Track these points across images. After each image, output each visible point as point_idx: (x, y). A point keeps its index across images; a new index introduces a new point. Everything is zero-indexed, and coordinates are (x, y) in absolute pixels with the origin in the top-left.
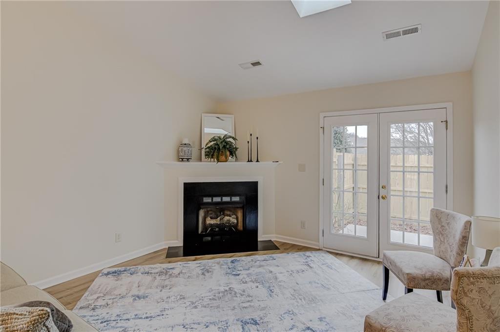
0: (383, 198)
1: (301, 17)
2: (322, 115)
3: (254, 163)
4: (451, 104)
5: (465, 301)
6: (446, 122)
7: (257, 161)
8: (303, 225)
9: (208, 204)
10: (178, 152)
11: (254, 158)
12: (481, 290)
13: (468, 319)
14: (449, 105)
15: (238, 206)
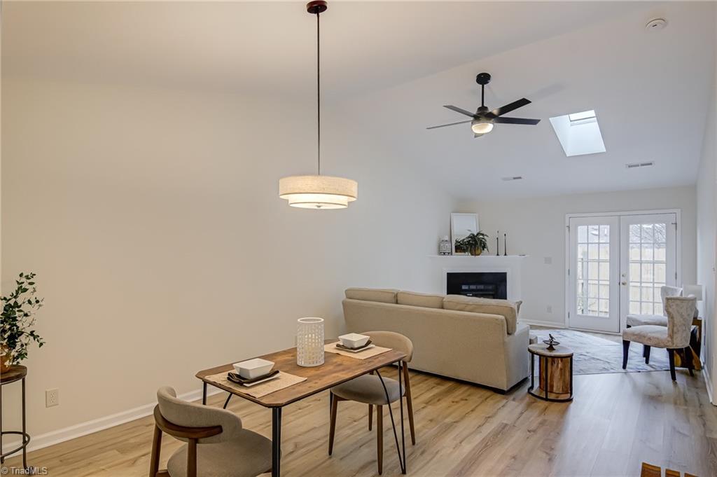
0: (623, 284)
1: (568, 155)
2: (567, 216)
3: (502, 256)
4: (680, 210)
5: (670, 310)
6: (676, 224)
7: (505, 255)
8: (549, 309)
9: (465, 290)
10: (439, 247)
11: (502, 251)
12: (677, 305)
13: (672, 318)
14: (678, 211)
15: (491, 293)
